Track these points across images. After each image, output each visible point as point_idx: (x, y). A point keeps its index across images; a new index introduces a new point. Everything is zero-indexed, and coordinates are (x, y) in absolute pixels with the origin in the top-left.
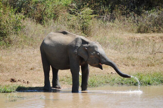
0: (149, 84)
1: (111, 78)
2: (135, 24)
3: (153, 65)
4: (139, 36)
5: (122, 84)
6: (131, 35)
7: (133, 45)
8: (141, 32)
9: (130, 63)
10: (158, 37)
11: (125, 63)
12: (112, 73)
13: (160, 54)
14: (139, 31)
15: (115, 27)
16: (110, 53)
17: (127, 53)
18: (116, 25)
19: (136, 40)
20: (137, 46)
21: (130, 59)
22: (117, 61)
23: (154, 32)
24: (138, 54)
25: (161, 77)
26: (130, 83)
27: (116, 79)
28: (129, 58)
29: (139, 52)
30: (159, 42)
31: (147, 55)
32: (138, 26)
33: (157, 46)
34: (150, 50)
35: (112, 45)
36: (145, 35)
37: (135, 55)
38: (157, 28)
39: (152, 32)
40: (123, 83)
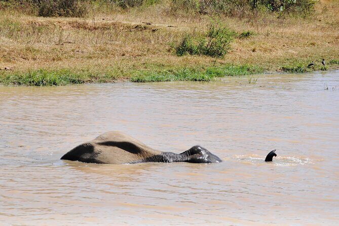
0: (55, 84)
1: (5, 75)
2: (36, 4)
3: (60, 59)
4: (41, 20)
5: (20, 83)
6: (31, 19)
7: (34, 32)
8: (44, 16)
9: (30, 56)
10: (65, 22)
11: (23, 56)
12: (6, 68)
13: (69, 44)
14: (41, 14)
15: (9, 8)
16: (3, 42)
17: (26, 42)
18: (10, 4)
19: (37, 26)
20: (39, 34)
21: (30, 51)
22: (13, 53)
23: (60, 15)
24: (41, 45)
25: (70, 75)
26: (30, 82)
27: (11, 77)
28: (28, 49)
29: (42, 41)
30: (67, 29)
31: (53, 45)
32: (40, 6)
33: (65, 34)
34: (57, 39)
35: (6, 31)
36: (48, 19)
37: (37, 46)
38: (64, 11)
39: (57, 15)
40: (21, 82)
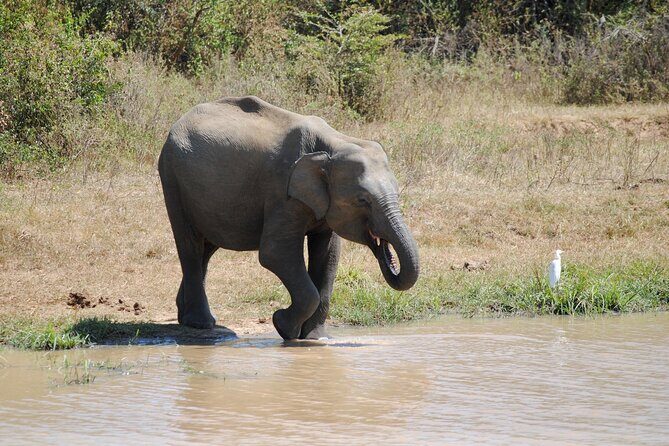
0: (614, 307)
1: (465, 285)
2: (555, 69)
3: (630, 233)
4: (573, 115)
5: (508, 309)
6: (539, 113)
7: (549, 154)
9: (538, 225)
10: (645, 119)
11: (517, 226)
12: (467, 265)
13: (657, 186)
14: (572, 98)
15: (476, 84)
16: (459, 185)
17: (526, 185)
18: (479, 73)
19: (560, 133)
20: (566, 158)
21: (539, 210)
22: (488, 220)
23: (630, 98)
24: (569, 191)
25: (661, 279)
26: (540, 305)
27: (483, 290)
28: (531, 205)
29: (573, 179)
30: (651, 141)
31: (606, 190)
32: (565, 74)
33: (643, 153)
34: (617, 172)
35: (467, 156)
36: (593, 111)
37: (557, 194)
38: (642, 85)
39: (621, 99)
40: (512, 304)
